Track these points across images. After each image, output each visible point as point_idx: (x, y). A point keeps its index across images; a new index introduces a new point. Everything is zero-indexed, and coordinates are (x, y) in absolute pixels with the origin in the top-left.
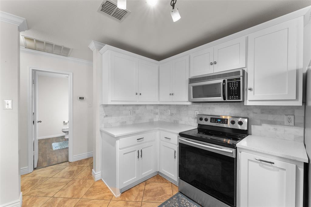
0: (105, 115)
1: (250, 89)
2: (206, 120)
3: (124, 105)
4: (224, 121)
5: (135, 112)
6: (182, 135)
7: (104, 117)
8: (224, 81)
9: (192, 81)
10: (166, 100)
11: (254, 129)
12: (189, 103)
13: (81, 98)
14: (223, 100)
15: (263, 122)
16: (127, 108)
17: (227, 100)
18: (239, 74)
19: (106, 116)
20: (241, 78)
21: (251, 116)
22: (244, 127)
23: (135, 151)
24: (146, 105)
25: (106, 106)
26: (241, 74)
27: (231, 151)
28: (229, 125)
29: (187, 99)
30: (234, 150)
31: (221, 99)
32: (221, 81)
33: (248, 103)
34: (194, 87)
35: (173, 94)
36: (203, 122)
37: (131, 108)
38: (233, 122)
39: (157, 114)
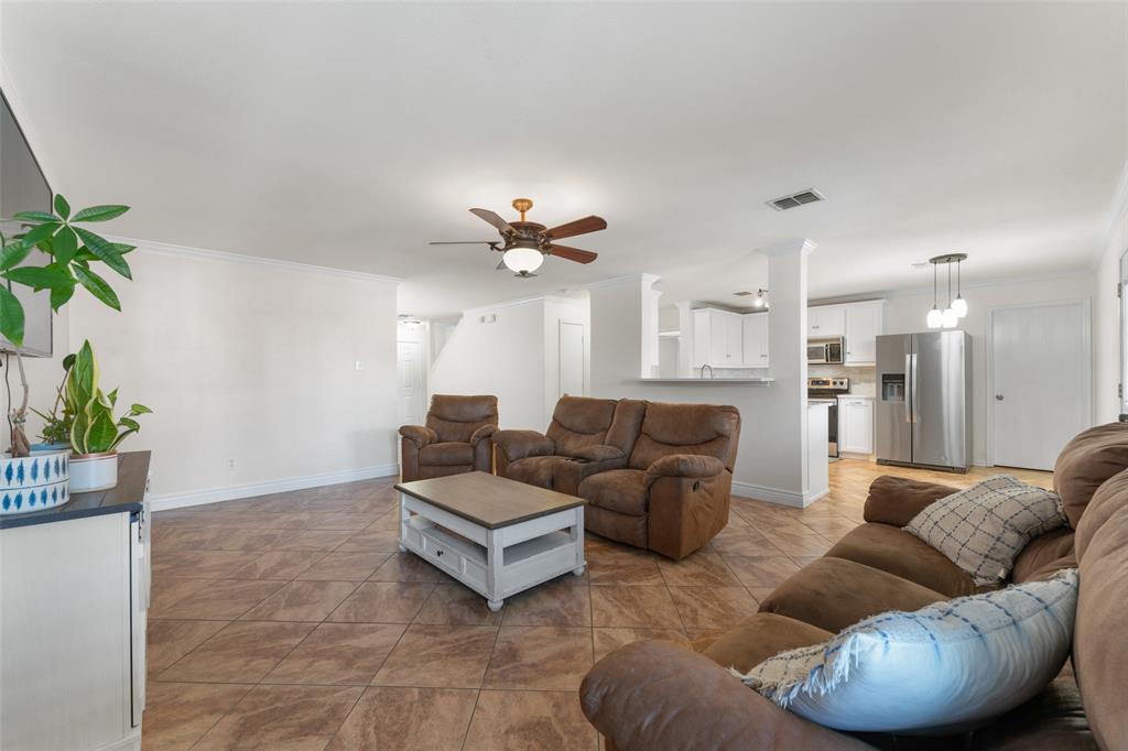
4: (826, 383)
11: (854, 388)
15: (861, 381)
21: (851, 377)
22: (845, 387)
28: (831, 386)
31: (824, 361)
32: (824, 345)
33: (847, 364)
38: (835, 383)
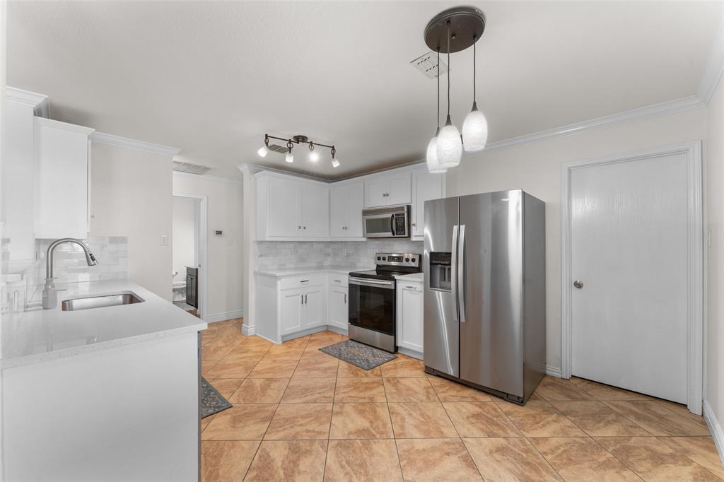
0: (259, 254)
1: (414, 225)
2: (384, 259)
3: (282, 242)
5: (297, 251)
6: (352, 275)
7: (259, 257)
8: (393, 216)
9: (365, 213)
10: (339, 235)
12: (364, 239)
13: (219, 233)
14: (392, 236)
16: (287, 246)
17: (396, 236)
18: (404, 210)
19: (261, 256)
20: (406, 214)
23: (298, 295)
24: (312, 242)
25: (261, 242)
26: (406, 210)
27: (390, 283)
29: (361, 234)
30: (393, 282)
34: (367, 220)
35: (346, 228)
36: (382, 263)
37: (292, 245)
39: (329, 255)
